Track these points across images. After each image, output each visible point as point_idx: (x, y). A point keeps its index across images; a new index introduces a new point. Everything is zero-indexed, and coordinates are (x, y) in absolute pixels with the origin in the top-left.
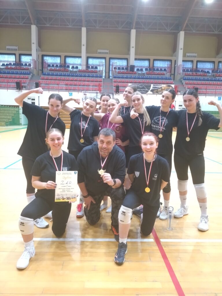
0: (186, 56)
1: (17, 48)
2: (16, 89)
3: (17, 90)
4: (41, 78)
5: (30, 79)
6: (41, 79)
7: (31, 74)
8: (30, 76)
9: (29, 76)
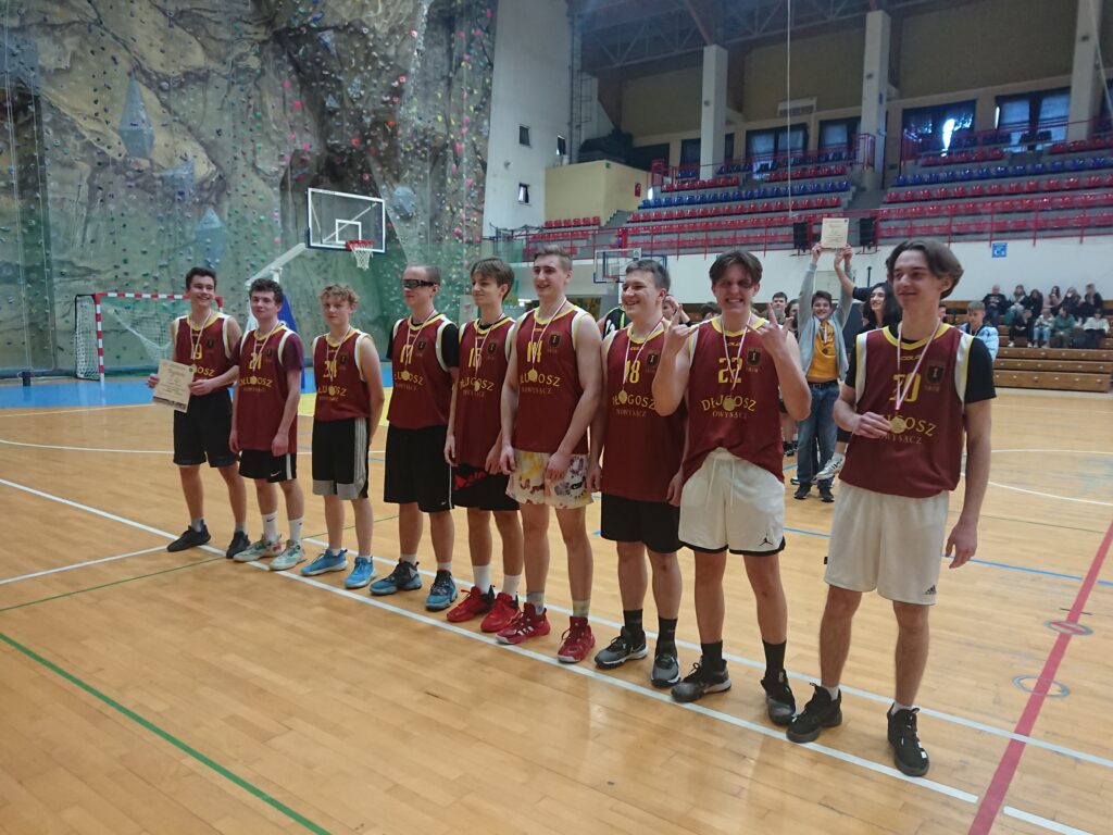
1: (813, 102)
2: (792, 245)
3: (796, 252)
4: (885, 199)
5: (846, 205)
6: (884, 203)
7: (853, 189)
8: (846, 198)
9: (845, 196)
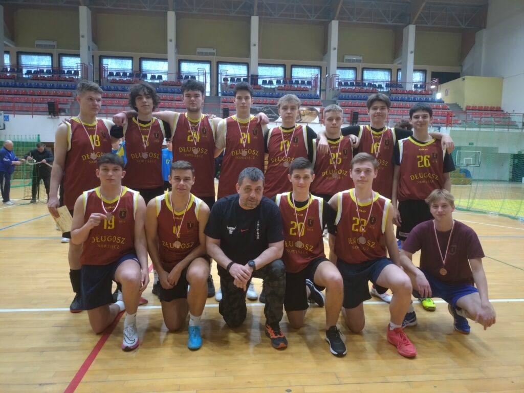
0: (345, 60)
3: (50, 116)
